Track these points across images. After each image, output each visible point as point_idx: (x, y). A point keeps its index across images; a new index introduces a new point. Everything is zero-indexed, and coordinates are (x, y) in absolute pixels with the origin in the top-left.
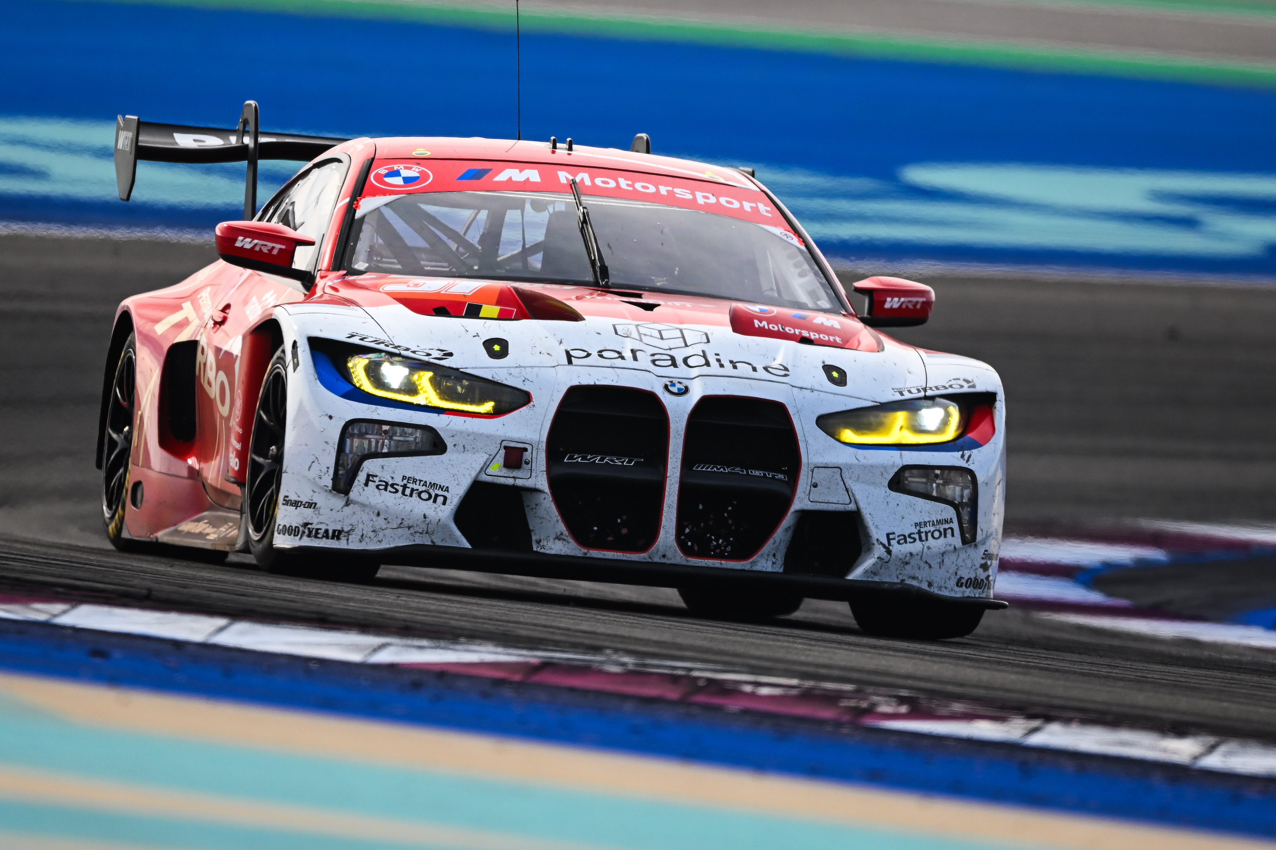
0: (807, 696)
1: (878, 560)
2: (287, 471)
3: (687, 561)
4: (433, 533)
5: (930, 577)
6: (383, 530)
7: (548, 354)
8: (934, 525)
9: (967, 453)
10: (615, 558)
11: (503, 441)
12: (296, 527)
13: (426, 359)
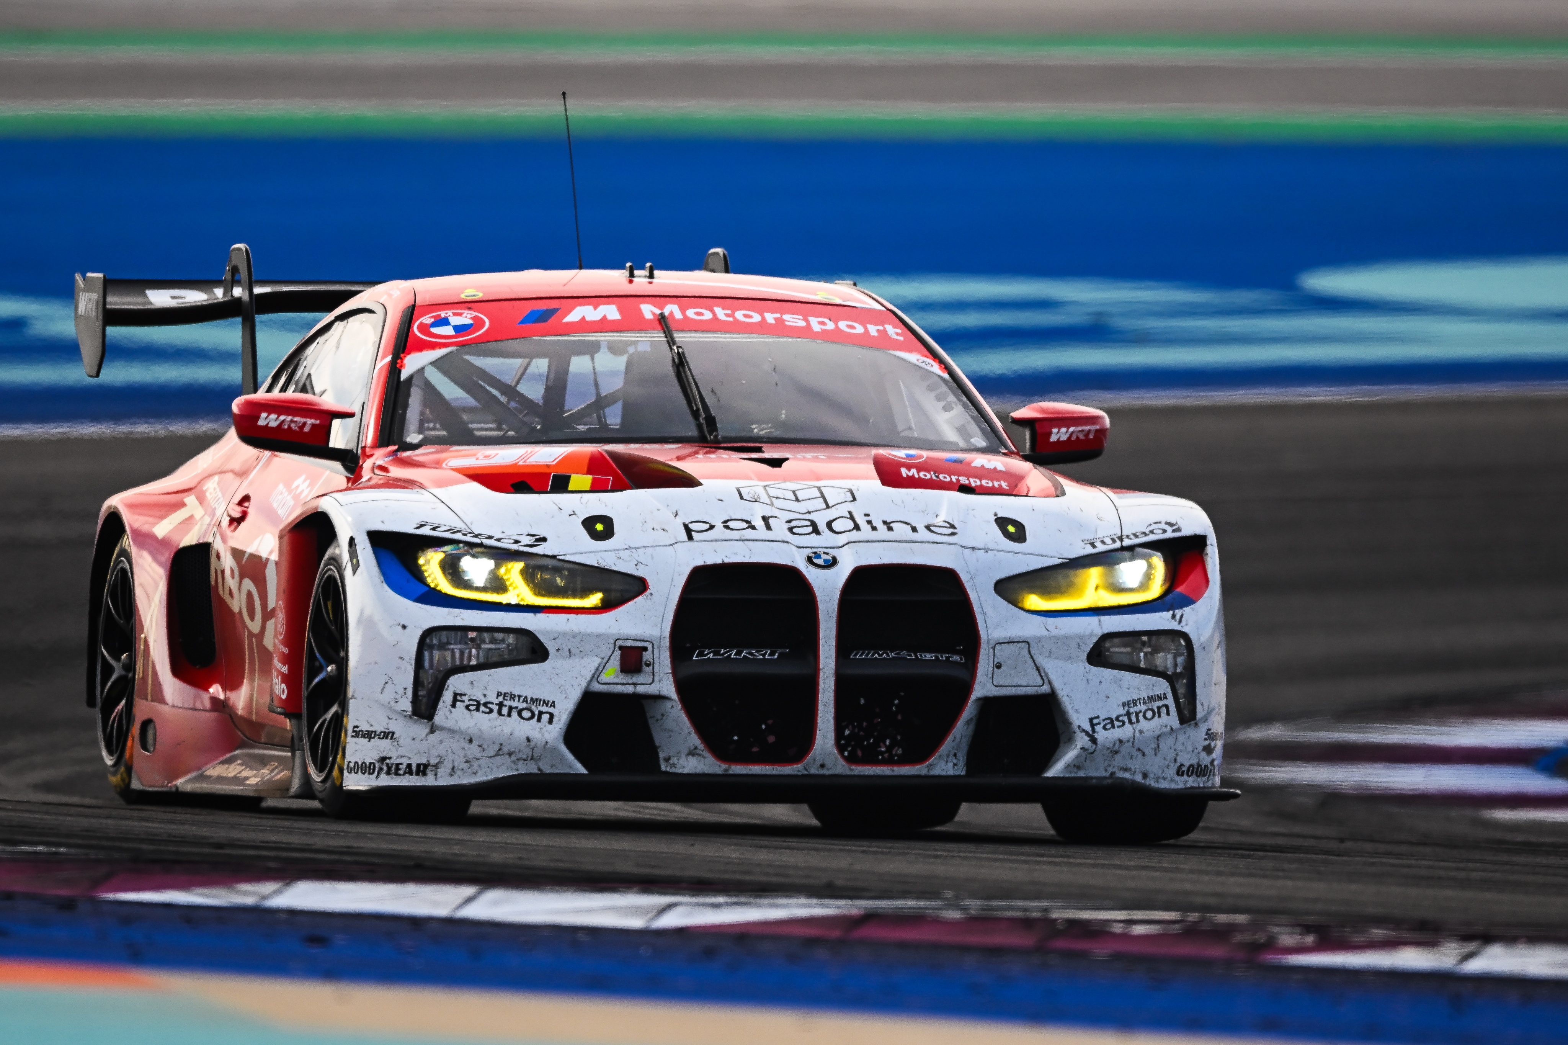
1: (1082, 751)
2: (356, 696)
3: (851, 770)
4: (539, 759)
5: (1144, 766)
6: (478, 759)
7: (663, 530)
8: (1145, 703)
9: (1178, 612)
10: (764, 772)
11: (617, 640)
12: (370, 764)
13: (515, 547)
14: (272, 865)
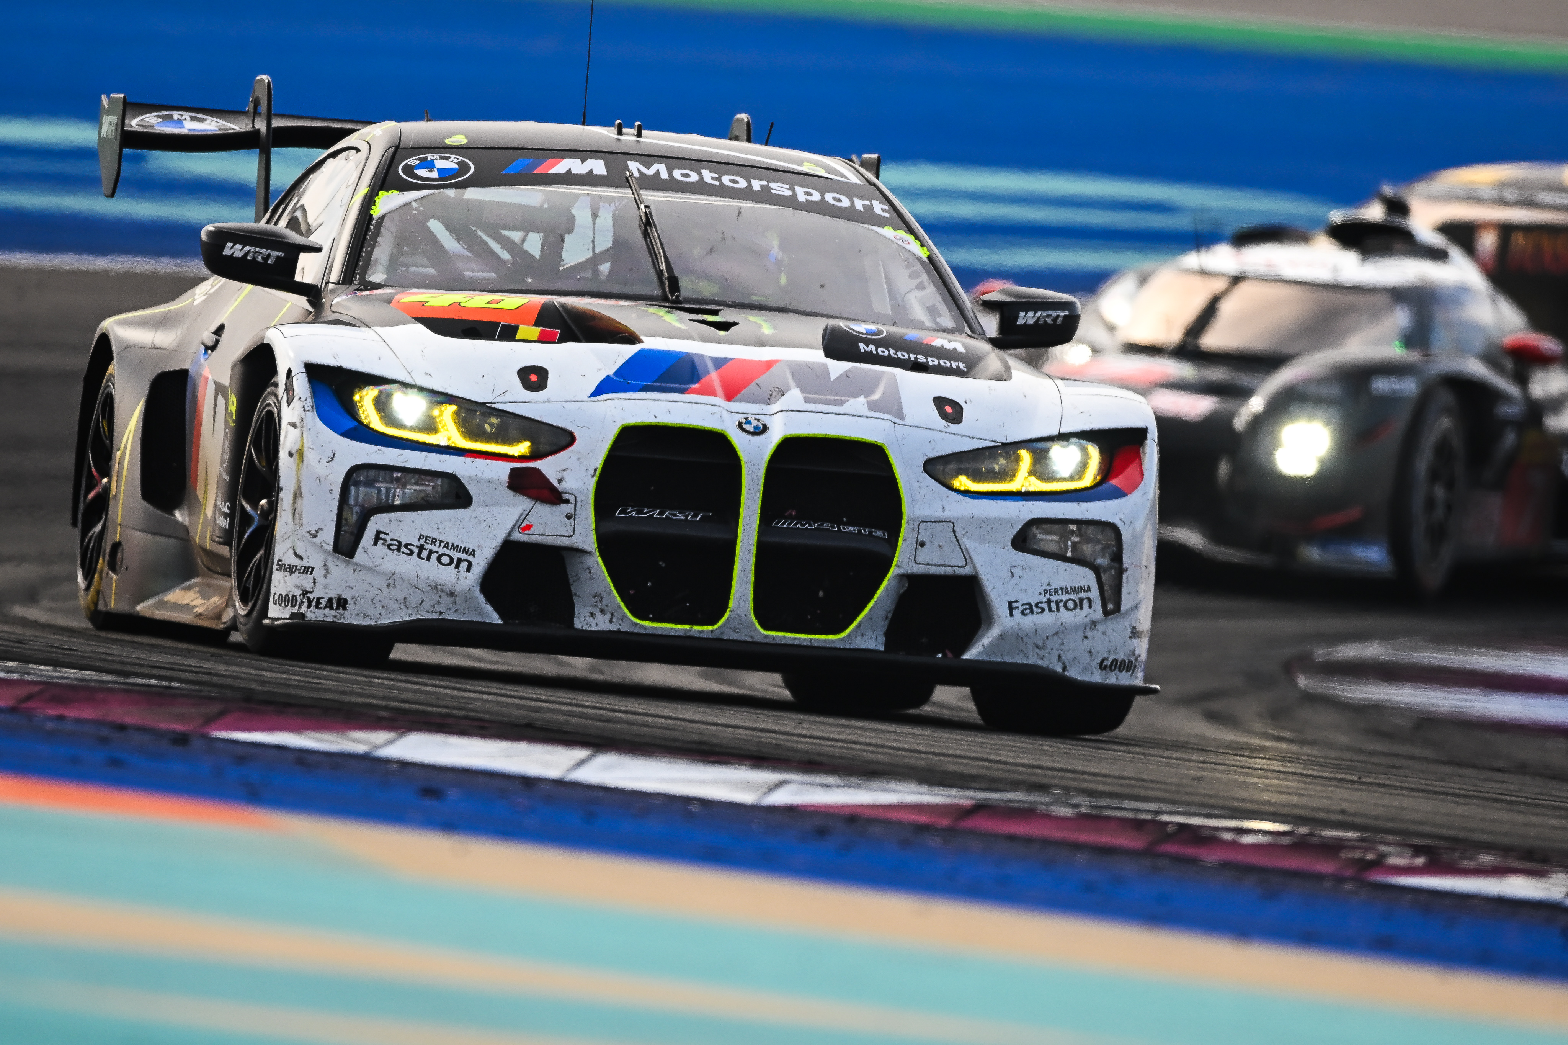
0: (1300, 845)
14: (384, 714)
